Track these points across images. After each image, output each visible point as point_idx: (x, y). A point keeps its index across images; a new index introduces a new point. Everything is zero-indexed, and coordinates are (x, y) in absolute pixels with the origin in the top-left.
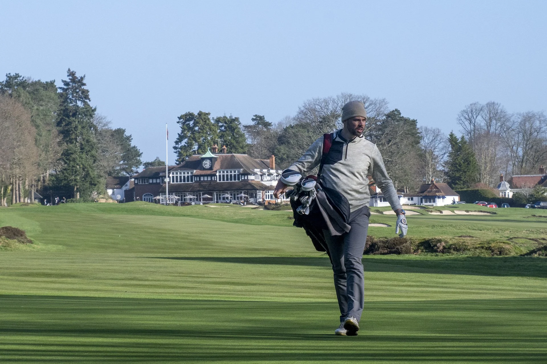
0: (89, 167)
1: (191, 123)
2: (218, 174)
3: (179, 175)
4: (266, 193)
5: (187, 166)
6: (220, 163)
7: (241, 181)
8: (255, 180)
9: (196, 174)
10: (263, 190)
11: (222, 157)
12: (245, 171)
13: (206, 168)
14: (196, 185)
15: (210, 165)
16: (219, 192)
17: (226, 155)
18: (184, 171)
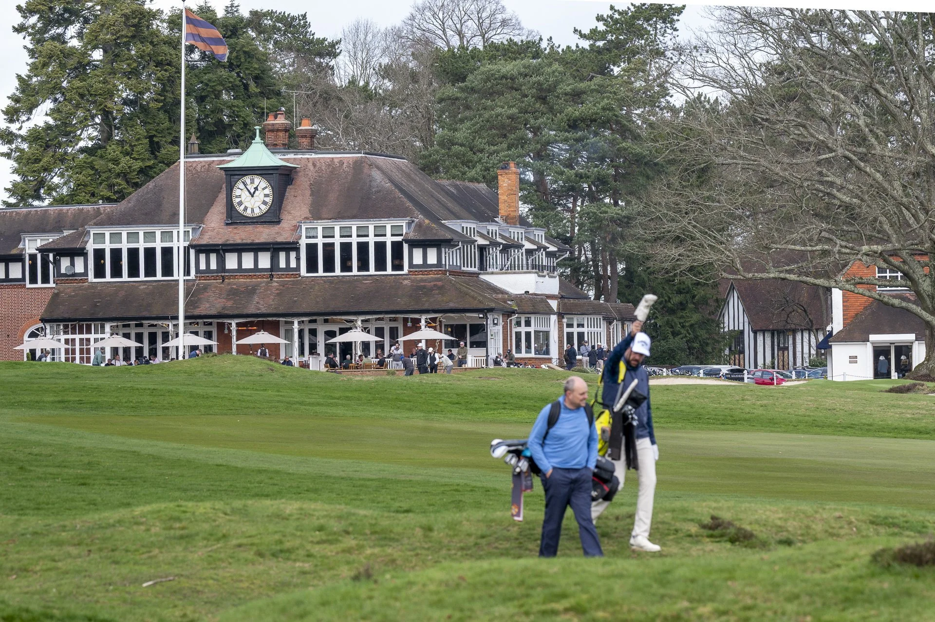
1: (71, 31)
2: (303, 242)
3: (125, 246)
4: (518, 324)
5: (159, 205)
6: (308, 193)
7: (409, 272)
8: (463, 268)
9: (205, 241)
10: (508, 314)
11: (314, 165)
12: (428, 228)
13: (248, 213)
14: (205, 288)
15: (265, 203)
16: (310, 321)
17: (333, 159)
18: (149, 229)
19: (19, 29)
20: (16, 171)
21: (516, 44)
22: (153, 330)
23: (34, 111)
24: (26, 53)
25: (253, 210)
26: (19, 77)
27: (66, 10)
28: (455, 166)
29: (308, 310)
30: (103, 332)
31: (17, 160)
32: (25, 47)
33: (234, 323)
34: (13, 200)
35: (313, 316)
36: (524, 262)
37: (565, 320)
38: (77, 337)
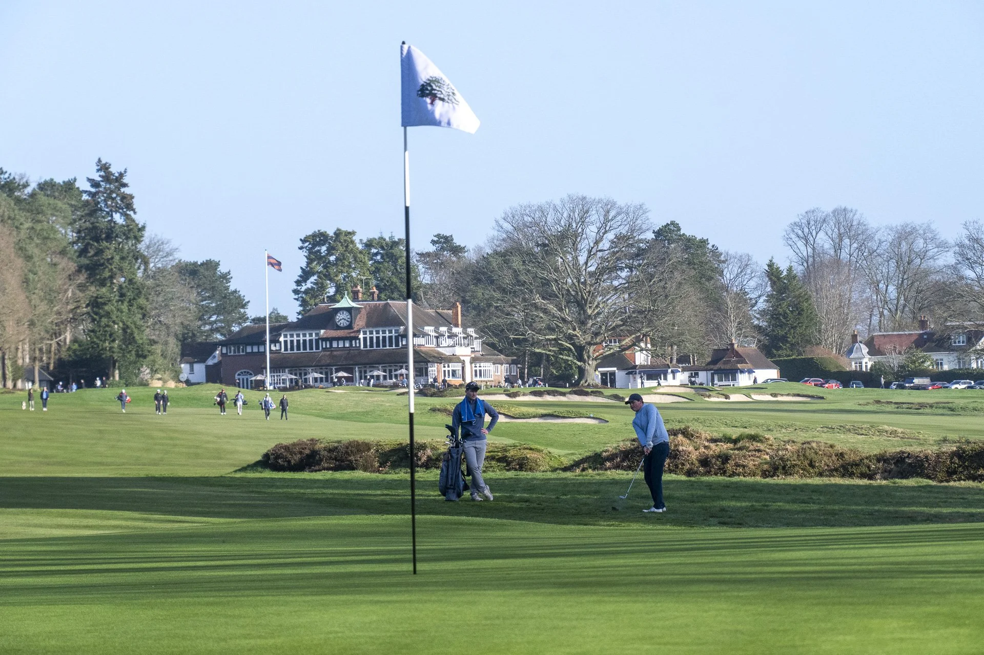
0: (133, 326)
1: (323, 249)
2: (362, 336)
4: (445, 367)
5: (309, 322)
6: (366, 317)
8: (426, 345)
9: (324, 336)
10: (438, 363)
11: (369, 306)
13: (341, 325)
14: (324, 355)
15: (347, 321)
18: (304, 332)
19: (301, 248)
23: (307, 281)
24: (304, 258)
31: (301, 301)
32: (304, 255)
33: (334, 368)
37: (473, 365)
38: (275, 374)
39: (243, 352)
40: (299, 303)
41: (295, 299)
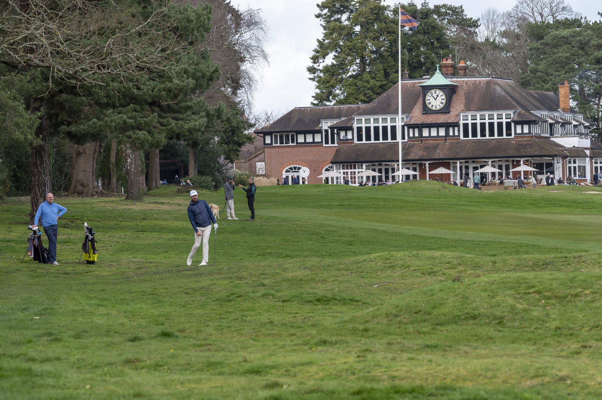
1: (344, 17)
2: (462, 122)
3: (372, 125)
4: (570, 162)
5: (389, 104)
6: (463, 98)
7: (515, 137)
8: (542, 135)
9: (412, 122)
10: (564, 157)
11: (466, 84)
12: (524, 115)
13: (434, 108)
14: (413, 146)
15: (442, 103)
16: (466, 162)
17: (476, 80)
18: (384, 117)
19: (318, 16)
20: (318, 87)
21: (569, 20)
22: (387, 167)
23: (326, 57)
24: (322, 28)
25: (436, 107)
26: (318, 41)
27: (341, 6)
28: (538, 83)
29: (464, 157)
30: (362, 168)
31: (318, 82)
32: (321, 25)
33: (427, 163)
34: (316, 102)
35: (467, 159)
36: (573, 131)
37: (593, 160)
38: (349, 171)
39: (293, 142)
40: (315, 84)
41: (310, 79)
